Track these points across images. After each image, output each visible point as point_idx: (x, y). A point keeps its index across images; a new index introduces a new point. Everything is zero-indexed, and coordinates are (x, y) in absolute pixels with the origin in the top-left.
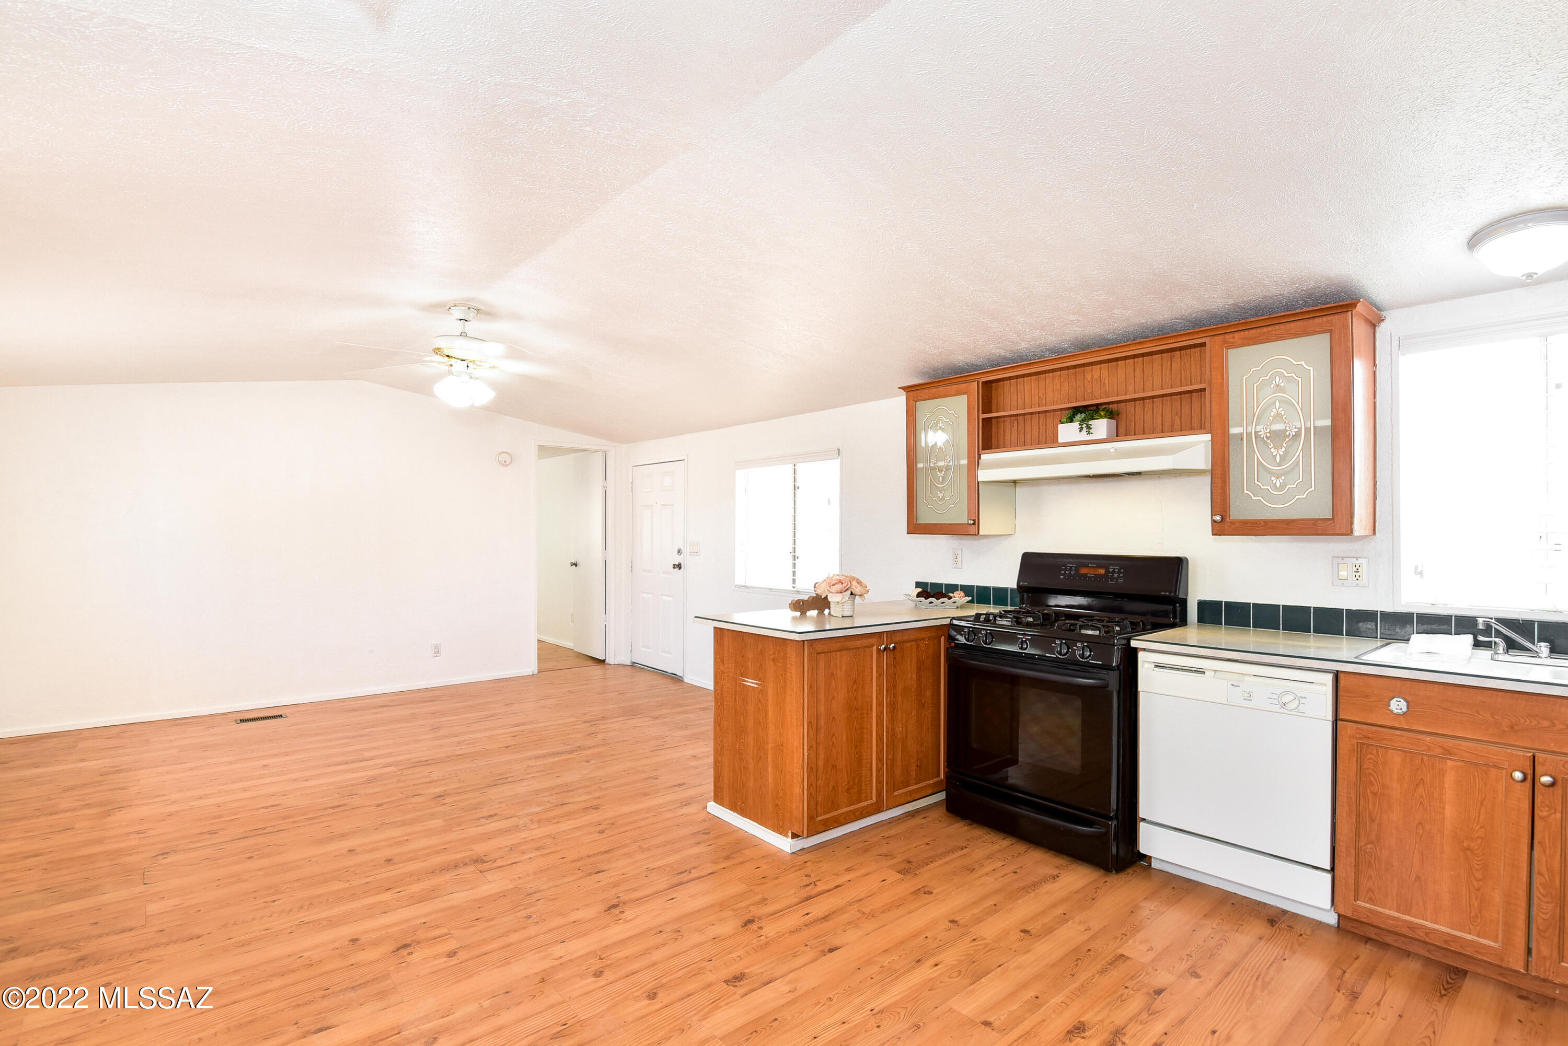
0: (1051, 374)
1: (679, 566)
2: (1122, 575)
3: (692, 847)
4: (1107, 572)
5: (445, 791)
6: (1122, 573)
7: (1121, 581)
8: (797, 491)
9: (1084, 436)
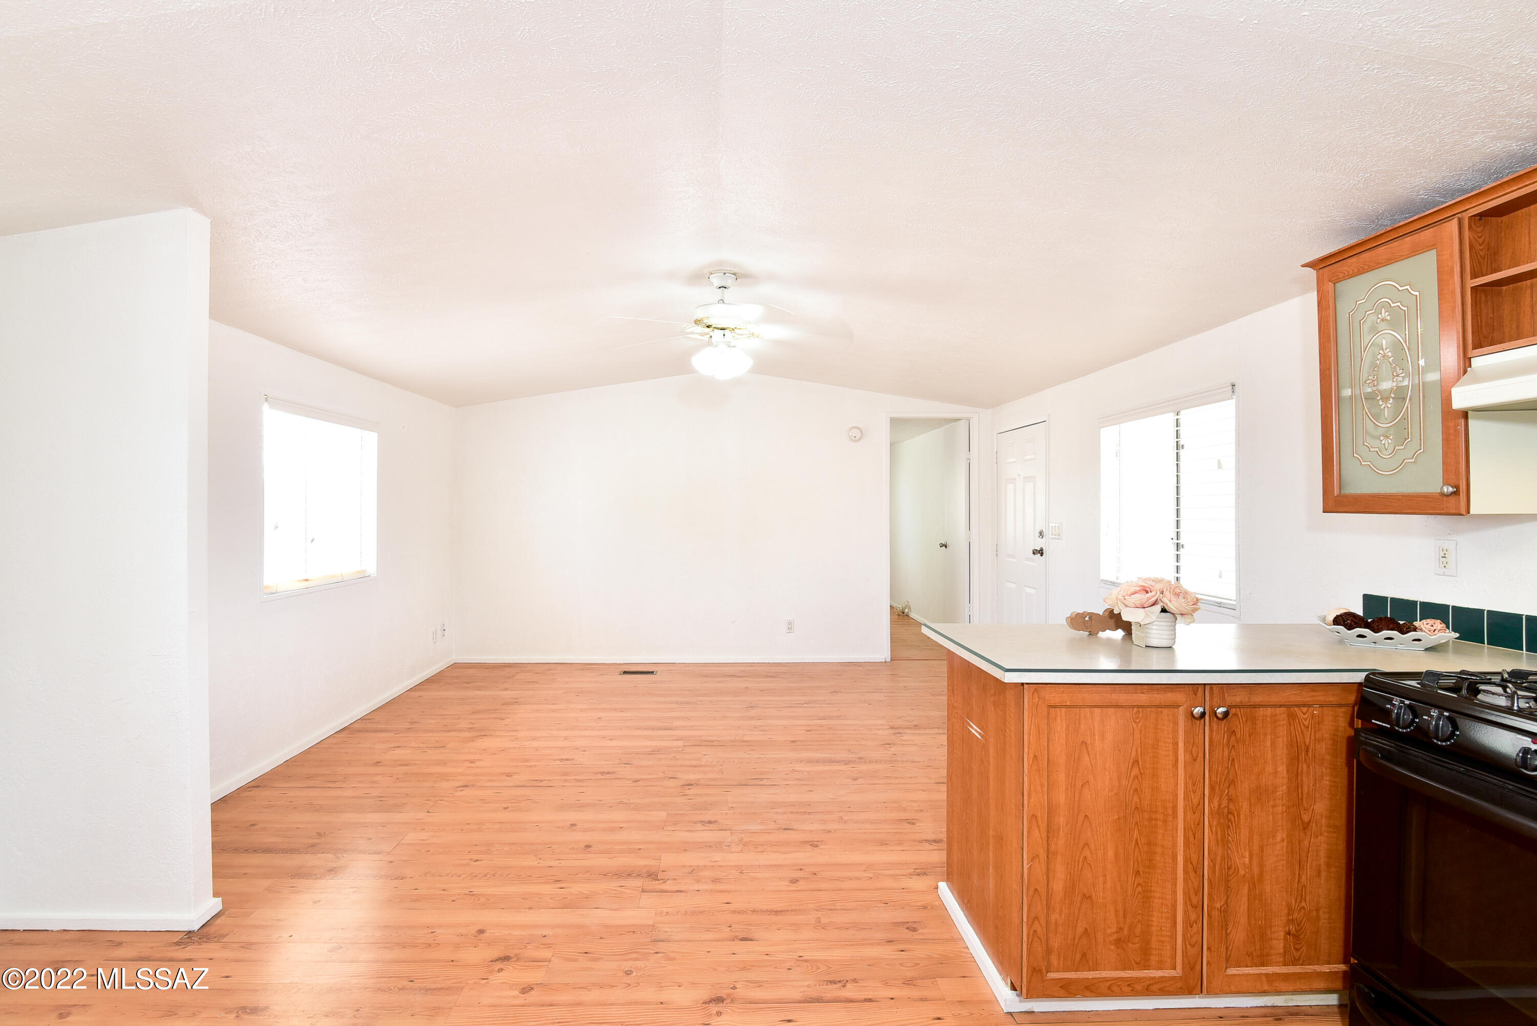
1: (1041, 552)
3: (878, 944)
5: (699, 780)
8: (1182, 452)
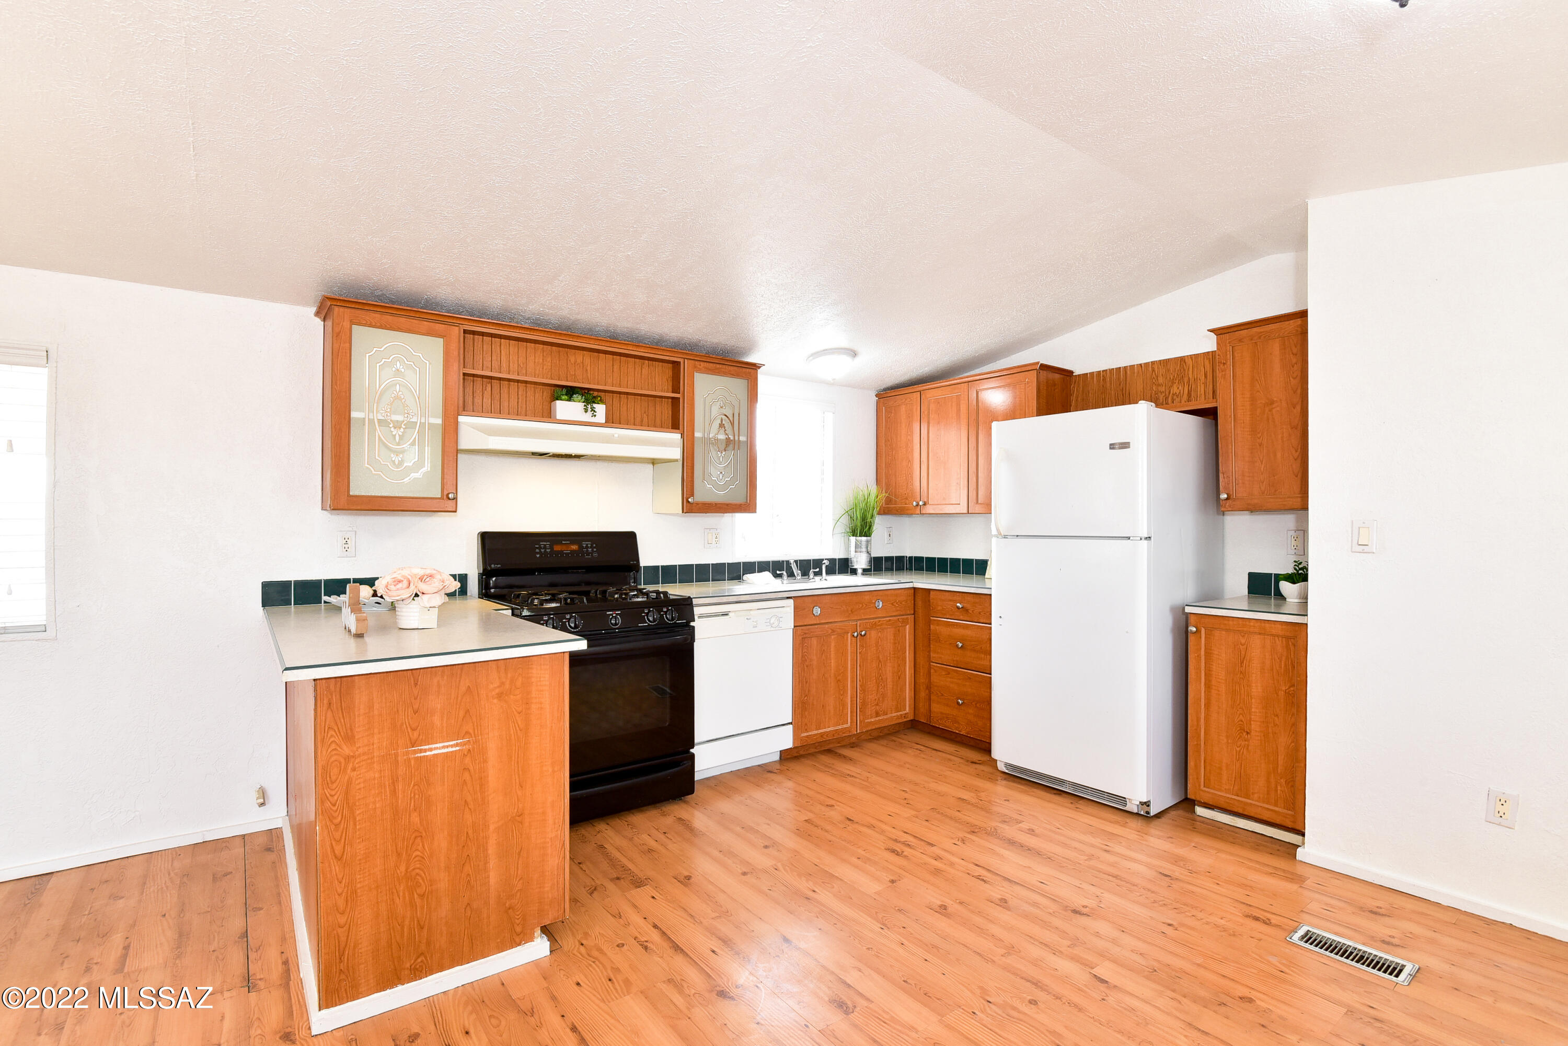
0: (541, 346)
2: (595, 550)
4: (581, 547)
6: (595, 548)
7: (595, 555)
9: (587, 417)
